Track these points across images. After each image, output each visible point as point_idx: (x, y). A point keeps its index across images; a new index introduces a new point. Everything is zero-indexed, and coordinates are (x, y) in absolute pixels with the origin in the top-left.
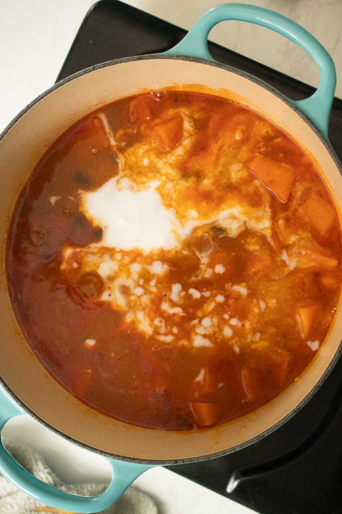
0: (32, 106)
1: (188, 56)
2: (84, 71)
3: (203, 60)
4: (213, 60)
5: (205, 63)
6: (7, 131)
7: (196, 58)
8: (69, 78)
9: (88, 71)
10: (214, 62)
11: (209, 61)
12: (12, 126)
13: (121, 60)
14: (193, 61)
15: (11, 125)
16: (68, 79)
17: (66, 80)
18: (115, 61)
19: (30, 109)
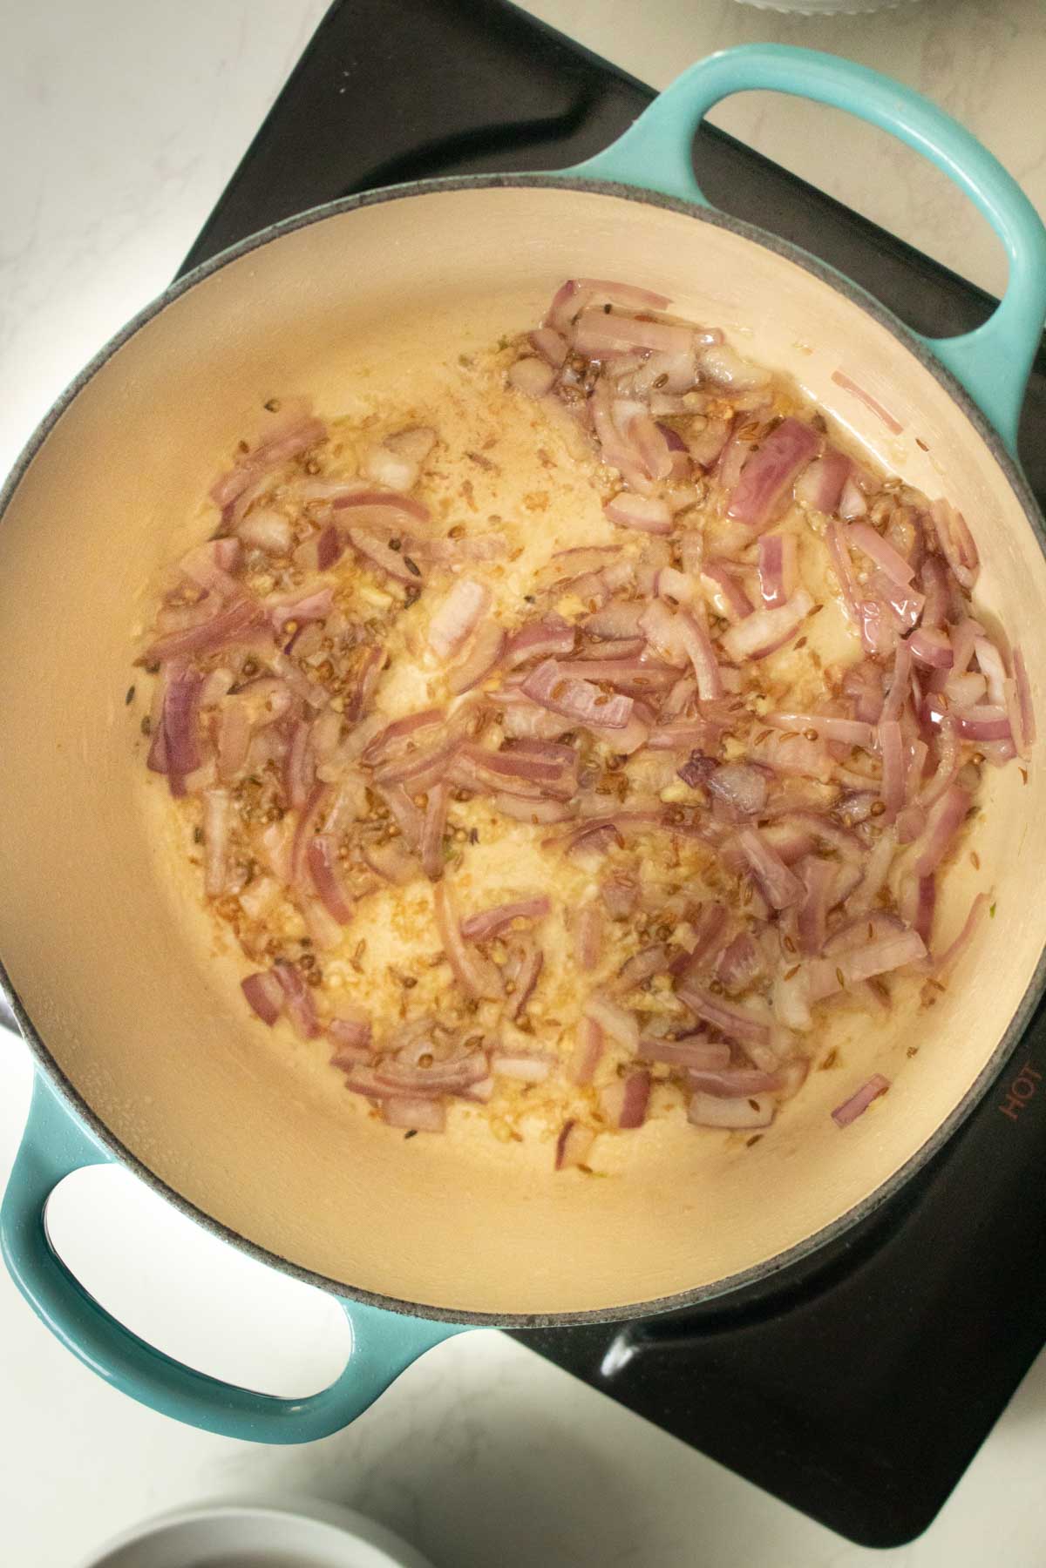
0: (177, 296)
1: (633, 187)
2: (331, 207)
3: (678, 200)
4: (705, 204)
5: (682, 212)
6: (103, 363)
7: (658, 194)
8: (288, 224)
9: (346, 206)
10: (708, 210)
11: (693, 205)
12: (117, 349)
13: (441, 184)
14: (648, 201)
15: (114, 347)
16: (285, 225)
17: (280, 228)
18: (425, 185)
19: (171, 304)
